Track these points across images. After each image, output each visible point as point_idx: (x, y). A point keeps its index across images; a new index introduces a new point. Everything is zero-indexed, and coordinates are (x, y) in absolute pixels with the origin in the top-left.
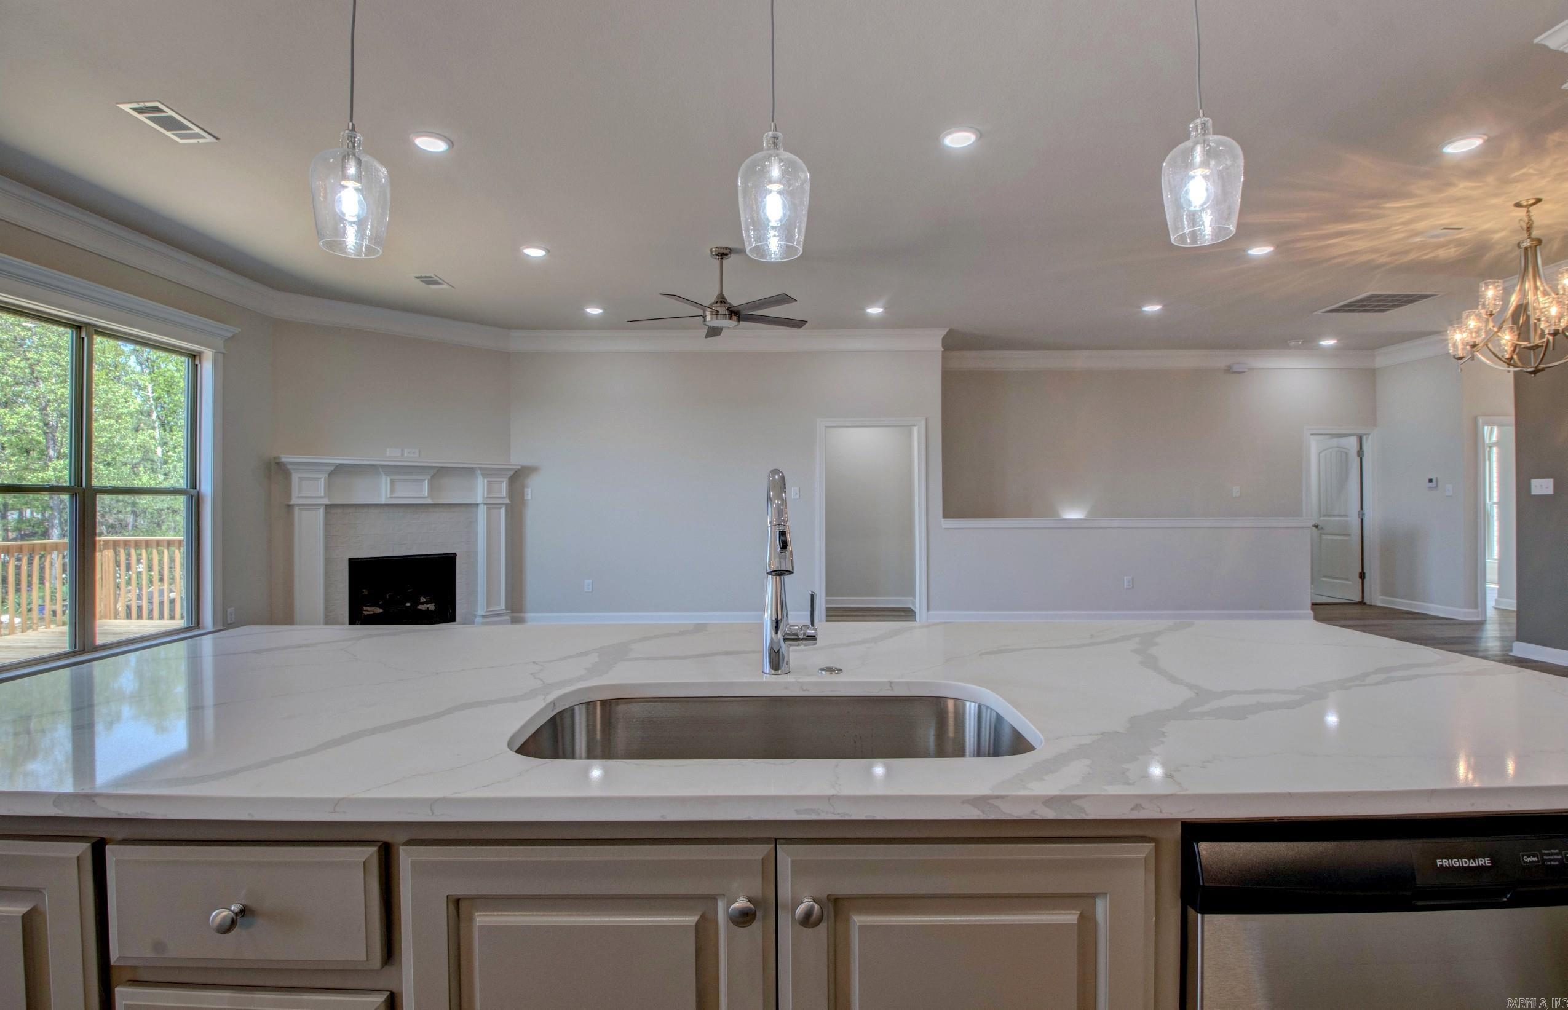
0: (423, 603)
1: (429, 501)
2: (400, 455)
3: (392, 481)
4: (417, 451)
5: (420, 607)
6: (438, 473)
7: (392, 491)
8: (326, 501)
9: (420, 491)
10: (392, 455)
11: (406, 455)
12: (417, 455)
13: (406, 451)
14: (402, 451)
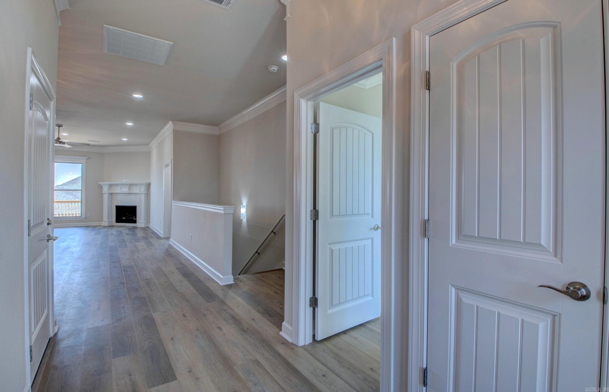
0: (134, 218)
1: (128, 192)
2: (125, 181)
3: (121, 188)
4: (129, 180)
5: (133, 219)
6: (131, 185)
7: (121, 190)
8: (108, 192)
9: (125, 190)
10: (124, 181)
11: (127, 181)
12: (129, 181)
13: (127, 180)
14: (126, 180)
